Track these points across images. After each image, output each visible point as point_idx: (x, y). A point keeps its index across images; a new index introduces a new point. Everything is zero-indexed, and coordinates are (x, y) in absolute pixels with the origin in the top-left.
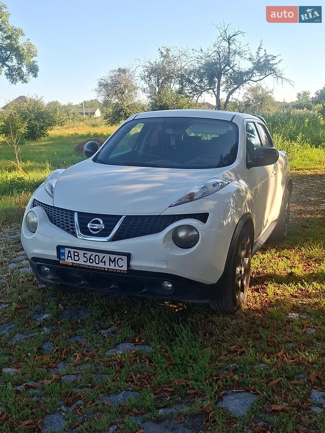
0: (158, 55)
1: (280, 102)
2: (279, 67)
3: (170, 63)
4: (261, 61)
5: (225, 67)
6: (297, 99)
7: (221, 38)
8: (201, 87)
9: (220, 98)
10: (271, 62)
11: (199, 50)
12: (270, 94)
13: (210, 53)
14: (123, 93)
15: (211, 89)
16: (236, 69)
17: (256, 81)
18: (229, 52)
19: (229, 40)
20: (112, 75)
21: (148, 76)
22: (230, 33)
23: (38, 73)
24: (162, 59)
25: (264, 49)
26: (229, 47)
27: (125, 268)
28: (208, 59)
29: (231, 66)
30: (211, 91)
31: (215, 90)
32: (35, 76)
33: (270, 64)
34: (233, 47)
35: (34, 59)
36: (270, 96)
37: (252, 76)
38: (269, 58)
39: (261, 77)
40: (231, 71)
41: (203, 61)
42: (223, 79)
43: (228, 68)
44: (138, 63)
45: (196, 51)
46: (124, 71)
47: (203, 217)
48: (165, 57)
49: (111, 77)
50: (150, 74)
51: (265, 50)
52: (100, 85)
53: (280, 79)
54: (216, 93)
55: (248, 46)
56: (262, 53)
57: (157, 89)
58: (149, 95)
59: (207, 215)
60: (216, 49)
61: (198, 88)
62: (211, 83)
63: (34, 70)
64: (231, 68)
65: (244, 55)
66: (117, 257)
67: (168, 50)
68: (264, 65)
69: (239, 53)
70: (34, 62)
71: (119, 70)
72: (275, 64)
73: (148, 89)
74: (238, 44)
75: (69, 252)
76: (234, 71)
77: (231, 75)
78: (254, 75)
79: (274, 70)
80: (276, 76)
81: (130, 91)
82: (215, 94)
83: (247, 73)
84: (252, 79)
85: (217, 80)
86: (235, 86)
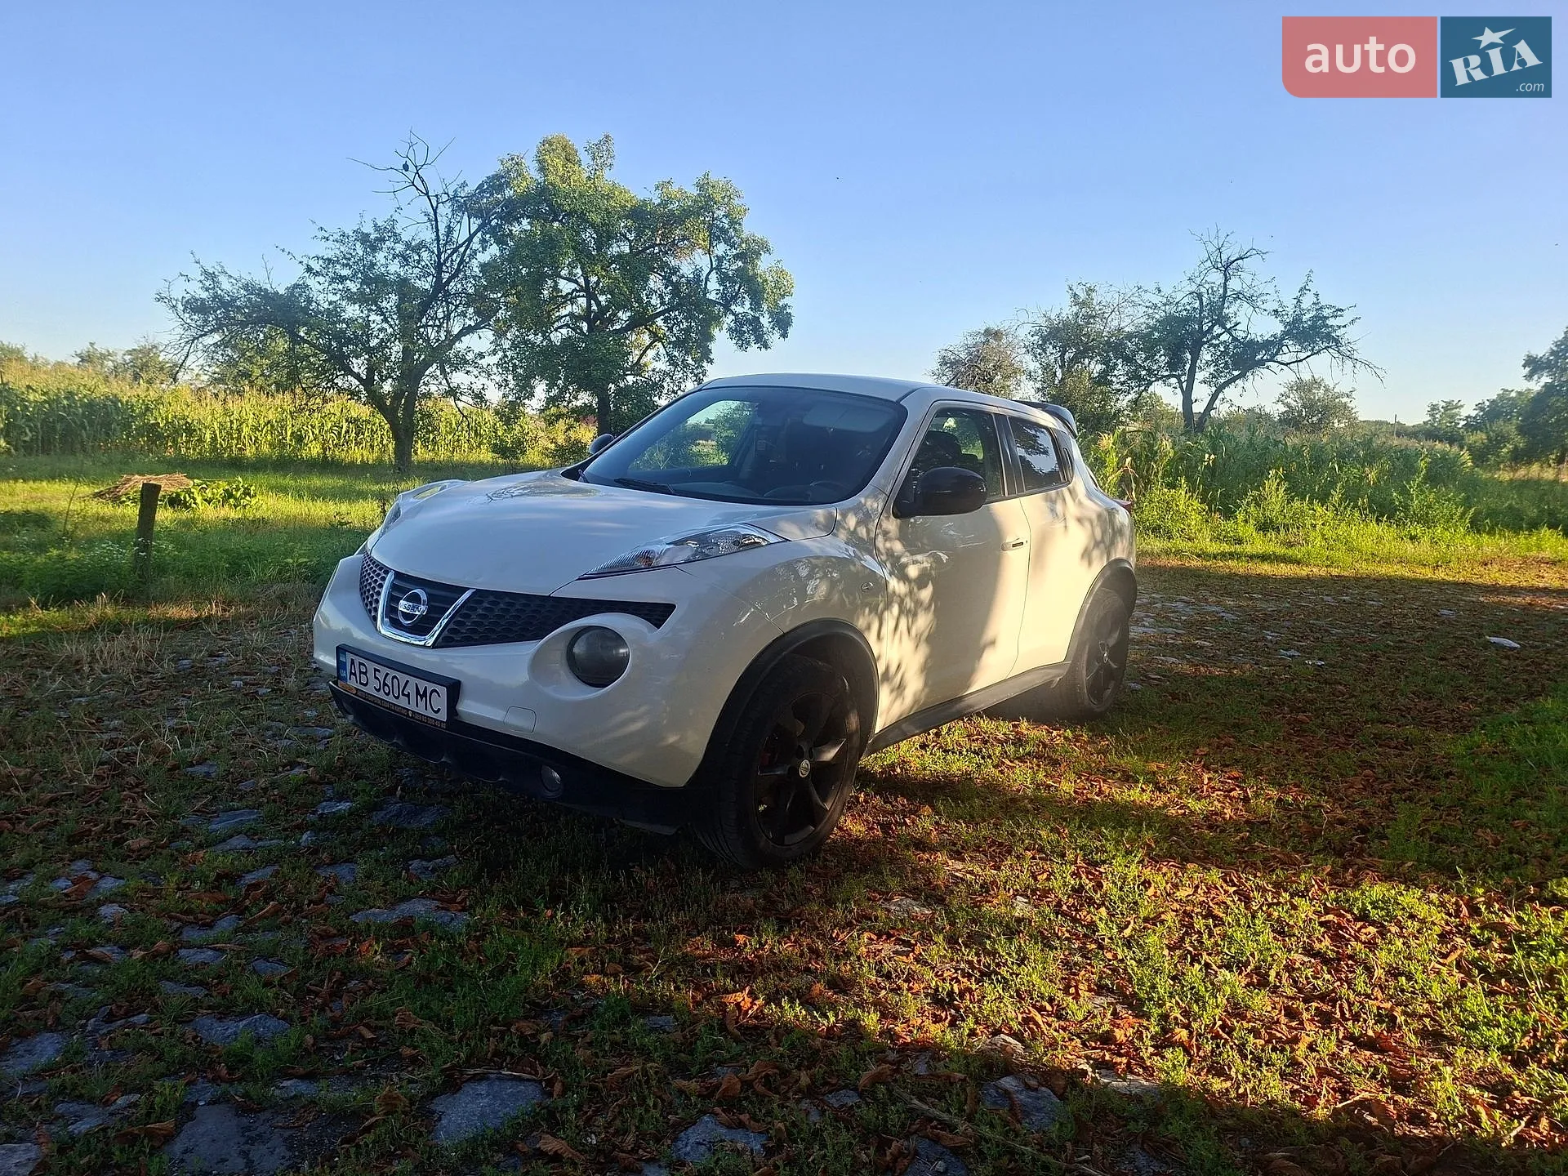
0: (1067, 299)
1: (1388, 424)
2: (1348, 335)
3: (1094, 317)
4: (1304, 318)
5: (1211, 328)
6: (1428, 418)
7: (1209, 264)
8: (1150, 371)
9: (1193, 398)
10: (1331, 322)
11: (1152, 287)
12: (1344, 400)
13: (1179, 296)
14: (991, 380)
15: (1174, 376)
16: (1240, 335)
17: (1287, 364)
18: (1224, 297)
19: (1226, 269)
20: (970, 341)
21: (1040, 346)
22: (1230, 253)
23: (790, 331)
24: (1075, 309)
25: (1313, 291)
26: (1225, 284)
27: (443, 716)
28: (1171, 309)
29: (1228, 326)
30: (1173, 380)
31: (1183, 378)
32: (784, 335)
33: (1327, 326)
34: (1234, 284)
35: (787, 300)
36: (1345, 406)
37: (1278, 351)
38: (1326, 312)
39: (1302, 355)
40: (1225, 337)
41: (1158, 316)
42: (1206, 355)
43: (1217, 330)
44: (1023, 317)
45: (1146, 291)
46: (997, 335)
47: (656, 613)
48: (1083, 304)
49: (967, 347)
50: (1045, 339)
51: (1317, 295)
52: (944, 362)
53: (1349, 363)
54: (1184, 385)
55: (1274, 283)
56: (1307, 301)
57: (1059, 374)
58: (1039, 385)
59: (669, 609)
60: (1194, 288)
61: (1144, 373)
62: (1174, 364)
63: (783, 322)
64: (1228, 331)
65: (1260, 303)
66: (431, 687)
67: (1090, 290)
68: (1313, 327)
69: (1250, 299)
70: (785, 306)
71: (988, 332)
72: (1339, 327)
73: (1040, 372)
74: (1247, 278)
75: (353, 662)
76: (1235, 339)
77: (1227, 347)
78: (1285, 348)
79: (1337, 341)
80: (1337, 355)
81: (1006, 377)
82: (1181, 387)
83: (1267, 345)
84: (1279, 358)
85: (1189, 357)
86: (1236, 373)
